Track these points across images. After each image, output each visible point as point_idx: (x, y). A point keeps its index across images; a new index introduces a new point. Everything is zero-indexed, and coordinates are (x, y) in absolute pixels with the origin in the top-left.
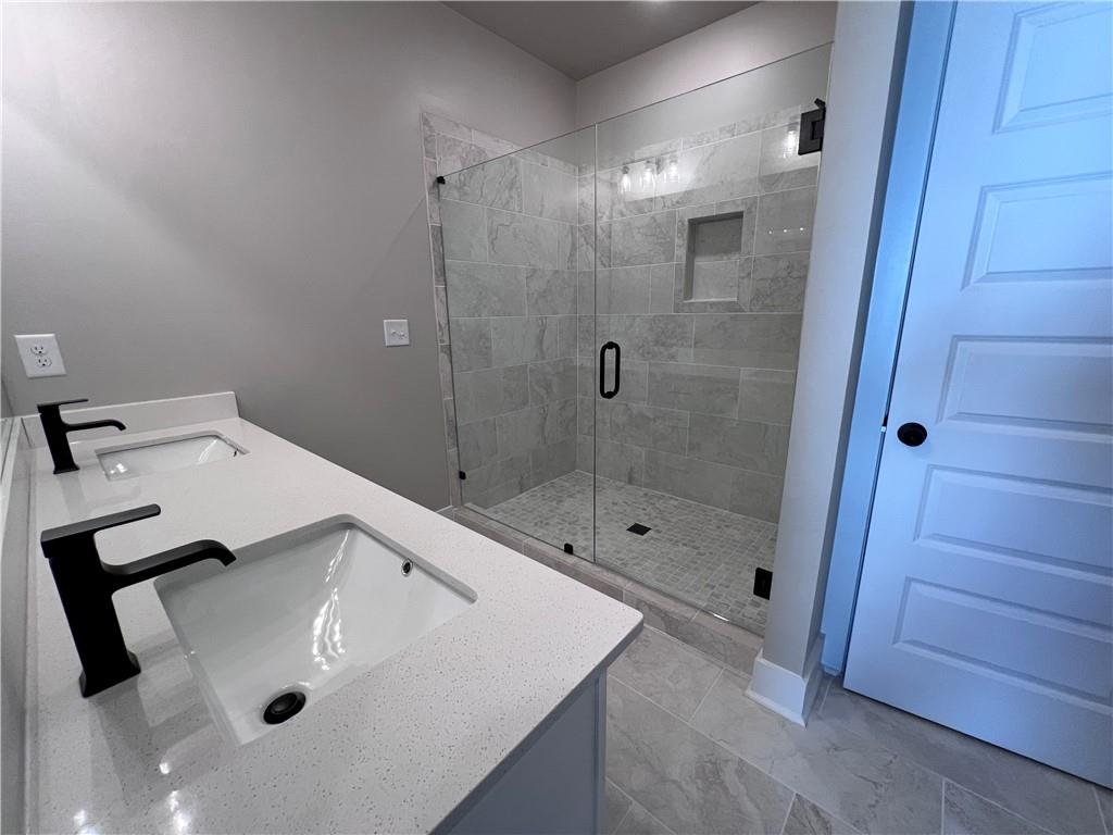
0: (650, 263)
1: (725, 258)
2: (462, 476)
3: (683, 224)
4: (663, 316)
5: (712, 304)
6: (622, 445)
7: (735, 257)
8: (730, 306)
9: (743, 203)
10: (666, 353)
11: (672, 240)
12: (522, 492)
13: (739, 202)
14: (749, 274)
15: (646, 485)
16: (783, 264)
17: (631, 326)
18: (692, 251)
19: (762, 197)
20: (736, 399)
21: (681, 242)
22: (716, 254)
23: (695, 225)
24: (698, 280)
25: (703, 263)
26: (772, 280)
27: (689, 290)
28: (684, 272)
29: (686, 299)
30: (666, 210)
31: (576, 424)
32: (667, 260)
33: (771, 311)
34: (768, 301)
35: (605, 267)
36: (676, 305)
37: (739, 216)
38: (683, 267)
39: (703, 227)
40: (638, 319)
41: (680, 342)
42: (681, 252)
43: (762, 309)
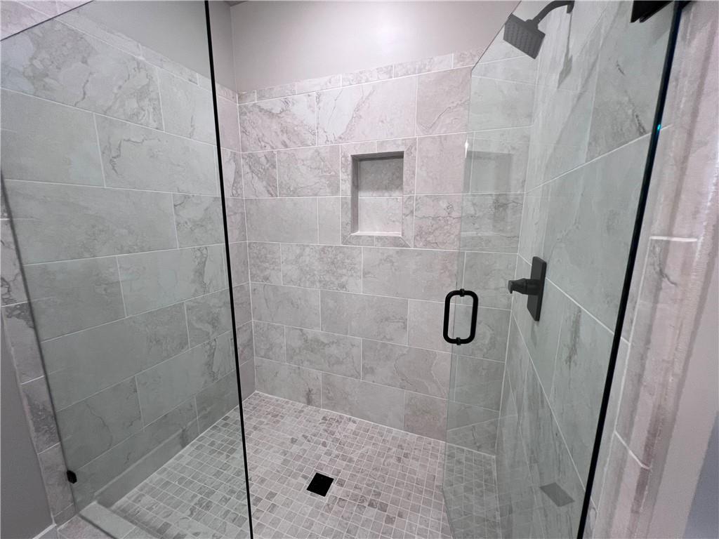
0: (316, 195)
1: (386, 194)
2: (72, 477)
3: (346, 160)
4: (332, 247)
5: (379, 238)
6: (299, 368)
7: (396, 194)
8: (395, 242)
9: (403, 144)
10: (336, 283)
11: (337, 176)
12: (183, 446)
13: (400, 143)
14: (412, 212)
15: (325, 406)
16: (443, 204)
17: (301, 255)
18: (356, 186)
19: (421, 139)
20: (405, 328)
21: (345, 177)
22: (378, 189)
23: (358, 160)
24: (362, 214)
25: (365, 197)
26: (433, 219)
27: (355, 222)
28: (350, 206)
29: (353, 231)
30: (329, 144)
31: (252, 348)
32: (333, 194)
33: (434, 248)
34: (431, 238)
35: (272, 195)
36: (344, 237)
37: (399, 156)
38: (349, 202)
39: (365, 164)
40: (307, 250)
41: (350, 273)
42: (346, 187)
43: (425, 246)
